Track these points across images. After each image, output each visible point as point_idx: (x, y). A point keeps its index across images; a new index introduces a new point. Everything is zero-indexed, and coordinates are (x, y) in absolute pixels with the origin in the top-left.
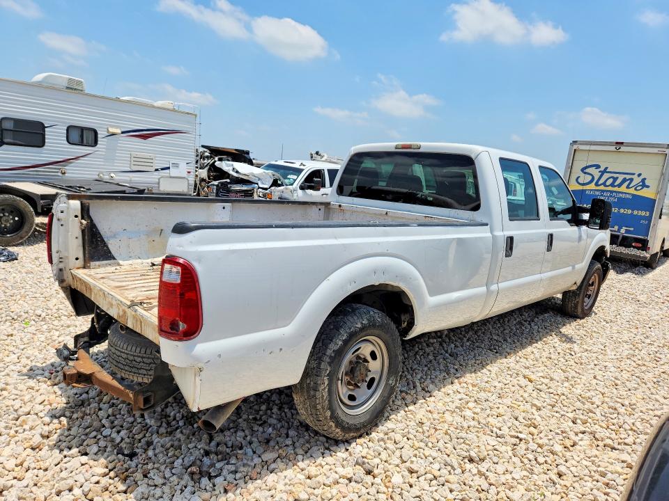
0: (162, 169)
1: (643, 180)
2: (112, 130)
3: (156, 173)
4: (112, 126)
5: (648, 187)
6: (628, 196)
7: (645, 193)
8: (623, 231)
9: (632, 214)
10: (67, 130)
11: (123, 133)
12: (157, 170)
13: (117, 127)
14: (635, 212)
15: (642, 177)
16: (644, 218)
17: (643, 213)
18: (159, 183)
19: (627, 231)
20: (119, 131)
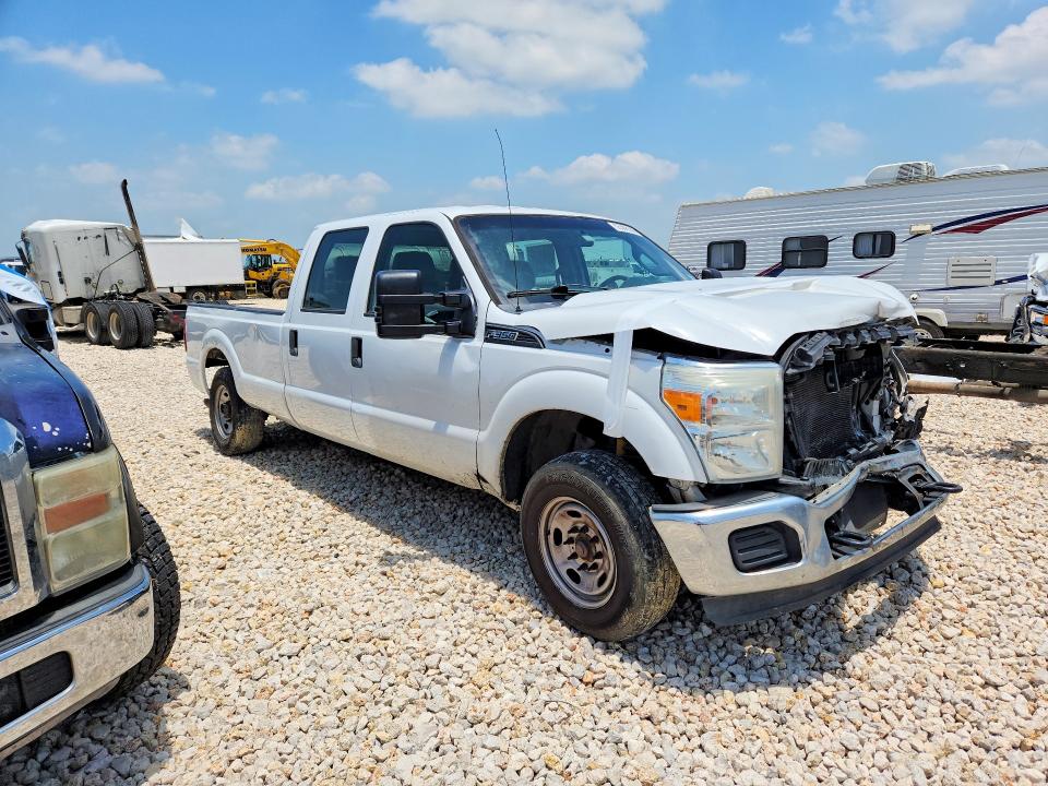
0: (1010, 280)
2: (916, 229)
3: (998, 287)
4: (917, 223)
10: (855, 240)
11: (934, 229)
12: (999, 283)
13: (924, 222)
18: (1002, 304)
20: (928, 227)
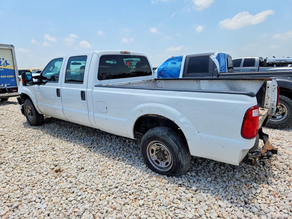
1: (6, 61)
5: (9, 64)
6: (2, 70)
7: (8, 67)
8: (5, 86)
9: (7, 77)
14: (8, 76)
15: (5, 60)
16: (12, 78)
17: (11, 76)
19: (8, 86)
